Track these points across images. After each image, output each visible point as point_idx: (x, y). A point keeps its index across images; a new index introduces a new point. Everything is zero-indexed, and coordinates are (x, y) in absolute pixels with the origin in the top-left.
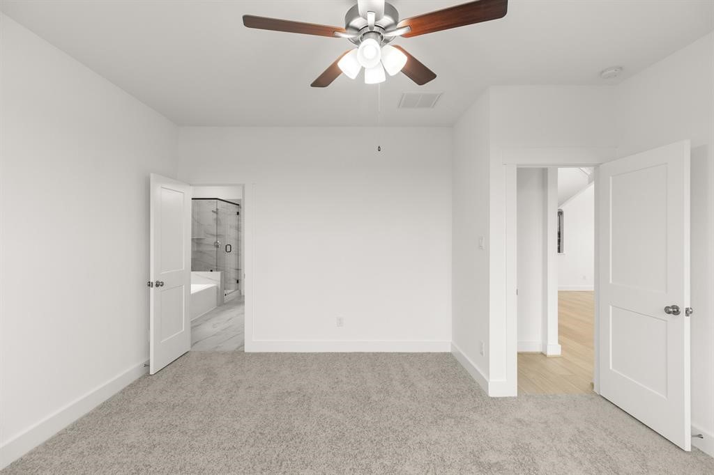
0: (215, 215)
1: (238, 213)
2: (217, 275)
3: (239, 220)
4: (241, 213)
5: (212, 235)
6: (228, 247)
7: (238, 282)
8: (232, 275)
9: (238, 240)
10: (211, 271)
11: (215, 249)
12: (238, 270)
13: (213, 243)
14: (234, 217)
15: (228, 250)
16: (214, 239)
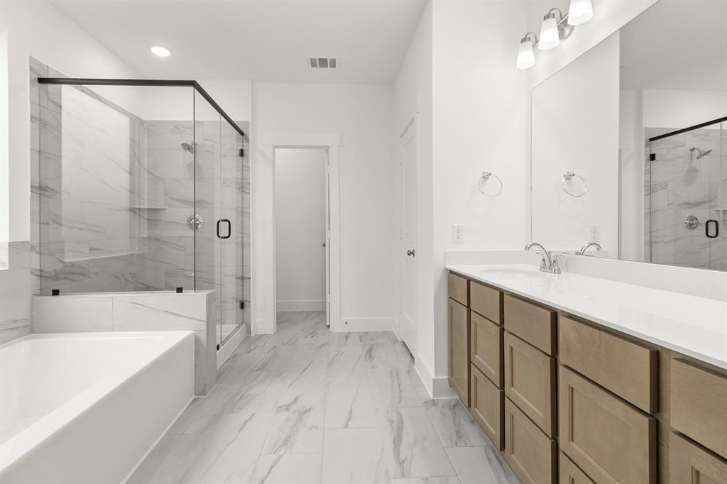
0: (189, 157)
1: (242, 153)
2: (195, 301)
3: (244, 168)
4: (250, 152)
5: (184, 202)
6: (224, 226)
7: (242, 306)
8: (230, 290)
9: (243, 212)
10: (180, 290)
11: (191, 233)
12: (243, 279)
13: (184, 220)
14: (233, 161)
15: (224, 232)
16: (189, 211)
